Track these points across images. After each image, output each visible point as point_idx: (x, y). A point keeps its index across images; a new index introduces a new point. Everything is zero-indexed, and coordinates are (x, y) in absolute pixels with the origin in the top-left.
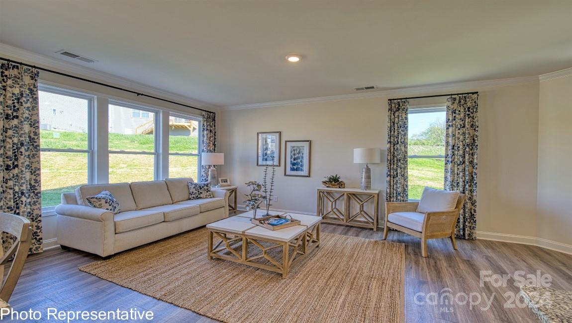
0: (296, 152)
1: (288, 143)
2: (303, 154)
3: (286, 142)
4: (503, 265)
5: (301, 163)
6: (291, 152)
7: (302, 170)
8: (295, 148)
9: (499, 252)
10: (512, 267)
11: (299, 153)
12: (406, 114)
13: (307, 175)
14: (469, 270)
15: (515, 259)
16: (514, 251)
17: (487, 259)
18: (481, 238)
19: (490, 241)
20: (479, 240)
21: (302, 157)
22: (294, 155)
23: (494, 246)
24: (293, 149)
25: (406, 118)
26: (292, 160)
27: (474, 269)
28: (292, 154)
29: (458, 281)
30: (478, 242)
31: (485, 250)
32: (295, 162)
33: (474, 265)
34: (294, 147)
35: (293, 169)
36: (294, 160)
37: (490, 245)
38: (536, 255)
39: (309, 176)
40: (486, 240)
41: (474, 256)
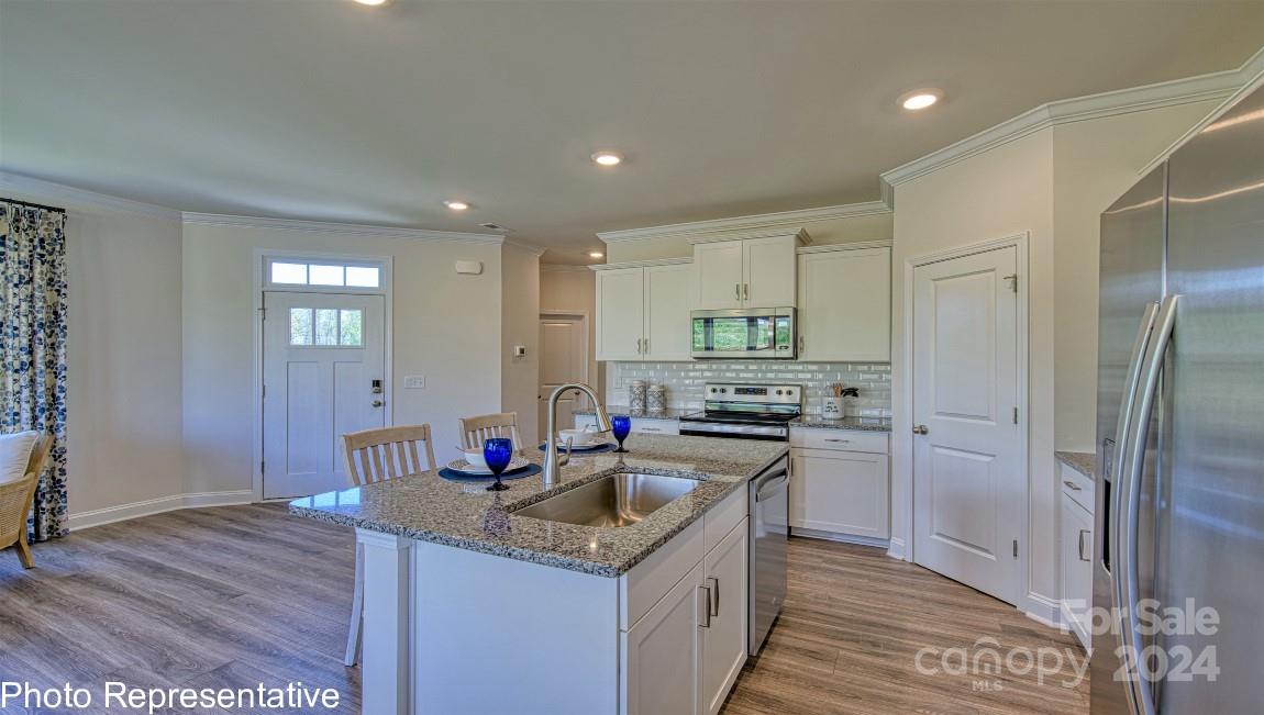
4: (145, 556)
9: (128, 539)
10: (163, 554)
14: (88, 589)
15: (161, 540)
16: (153, 527)
17: (110, 558)
18: (77, 529)
19: (100, 527)
20: (74, 533)
23: (113, 533)
27: (97, 584)
29: (77, 616)
30: (74, 537)
31: (98, 546)
33: (93, 577)
37: (103, 533)
38: (191, 522)
40: (92, 528)
41: (79, 562)
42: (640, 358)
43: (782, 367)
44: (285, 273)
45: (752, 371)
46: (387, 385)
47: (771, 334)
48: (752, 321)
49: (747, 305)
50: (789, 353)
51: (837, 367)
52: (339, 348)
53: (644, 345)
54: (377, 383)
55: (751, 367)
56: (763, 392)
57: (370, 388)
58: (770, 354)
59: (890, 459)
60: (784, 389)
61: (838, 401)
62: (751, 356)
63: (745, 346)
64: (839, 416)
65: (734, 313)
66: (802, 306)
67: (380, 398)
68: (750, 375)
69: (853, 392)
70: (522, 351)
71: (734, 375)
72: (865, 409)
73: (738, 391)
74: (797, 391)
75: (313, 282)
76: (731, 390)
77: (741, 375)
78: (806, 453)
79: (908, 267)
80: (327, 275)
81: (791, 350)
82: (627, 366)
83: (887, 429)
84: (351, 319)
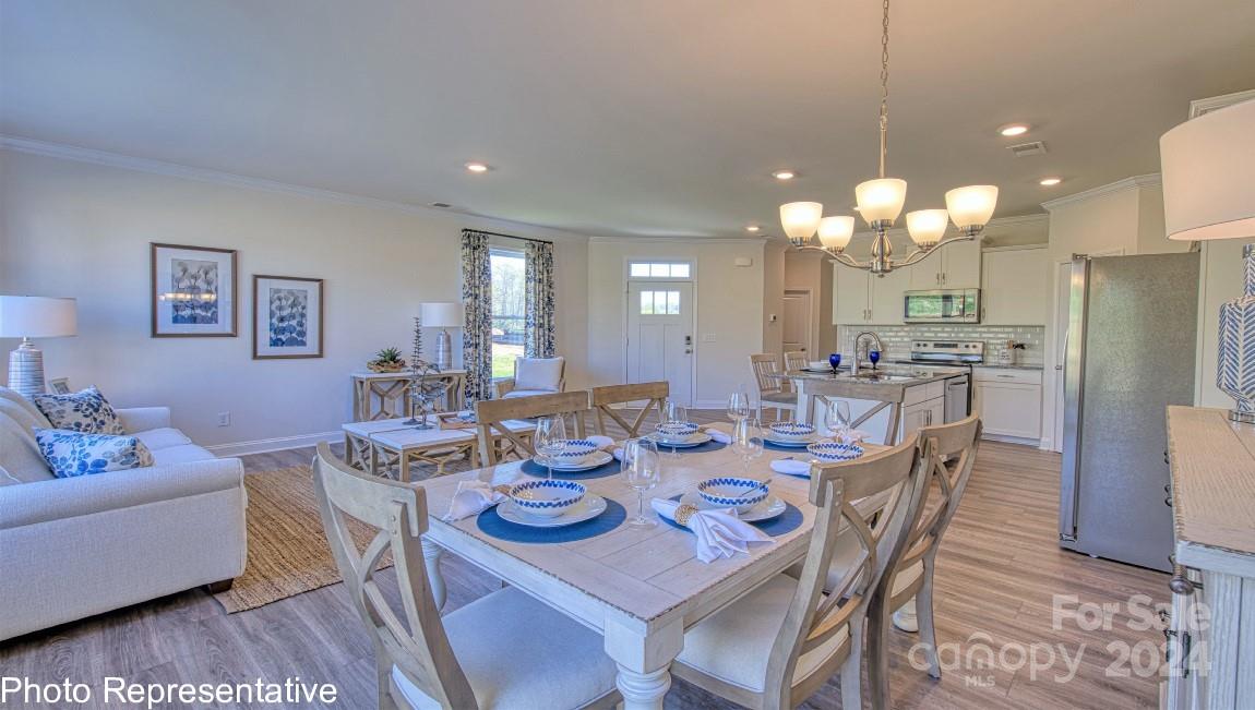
0: (284, 303)
1: (260, 281)
2: (304, 308)
3: (256, 277)
5: (298, 328)
6: (271, 303)
7: (303, 343)
8: (282, 295)
11: (293, 305)
12: (488, 255)
13: (317, 353)
21: (303, 315)
22: (280, 308)
24: (277, 296)
25: (489, 262)
26: (274, 321)
28: (274, 307)
32: (285, 324)
34: (278, 291)
35: (275, 343)
36: (282, 319)
39: (320, 355)
42: (865, 322)
43: (970, 329)
44: (639, 270)
45: (947, 332)
46: (694, 340)
47: (961, 307)
48: (947, 298)
49: (944, 287)
50: (974, 319)
51: (1028, 329)
52: (667, 315)
53: (868, 314)
54: (688, 338)
55: (947, 329)
56: (955, 346)
57: (684, 341)
58: (961, 320)
59: (1042, 388)
60: (971, 344)
61: (1010, 352)
62: (946, 321)
63: (940, 314)
64: (1011, 361)
65: (934, 293)
66: (984, 287)
67: (689, 348)
68: (945, 334)
69: (1022, 346)
70: (775, 318)
71: (933, 335)
72: (1029, 358)
73: (936, 346)
74: (980, 346)
75: (653, 275)
76: (931, 345)
77: (939, 335)
78: (984, 384)
79: (1057, 264)
80: (660, 270)
81: (976, 317)
82: (853, 328)
83: (1042, 369)
84: (674, 298)
